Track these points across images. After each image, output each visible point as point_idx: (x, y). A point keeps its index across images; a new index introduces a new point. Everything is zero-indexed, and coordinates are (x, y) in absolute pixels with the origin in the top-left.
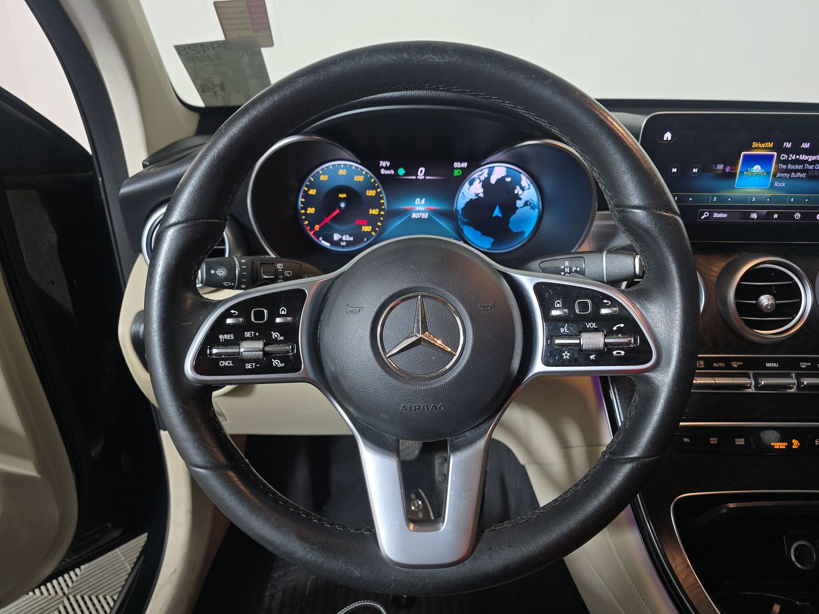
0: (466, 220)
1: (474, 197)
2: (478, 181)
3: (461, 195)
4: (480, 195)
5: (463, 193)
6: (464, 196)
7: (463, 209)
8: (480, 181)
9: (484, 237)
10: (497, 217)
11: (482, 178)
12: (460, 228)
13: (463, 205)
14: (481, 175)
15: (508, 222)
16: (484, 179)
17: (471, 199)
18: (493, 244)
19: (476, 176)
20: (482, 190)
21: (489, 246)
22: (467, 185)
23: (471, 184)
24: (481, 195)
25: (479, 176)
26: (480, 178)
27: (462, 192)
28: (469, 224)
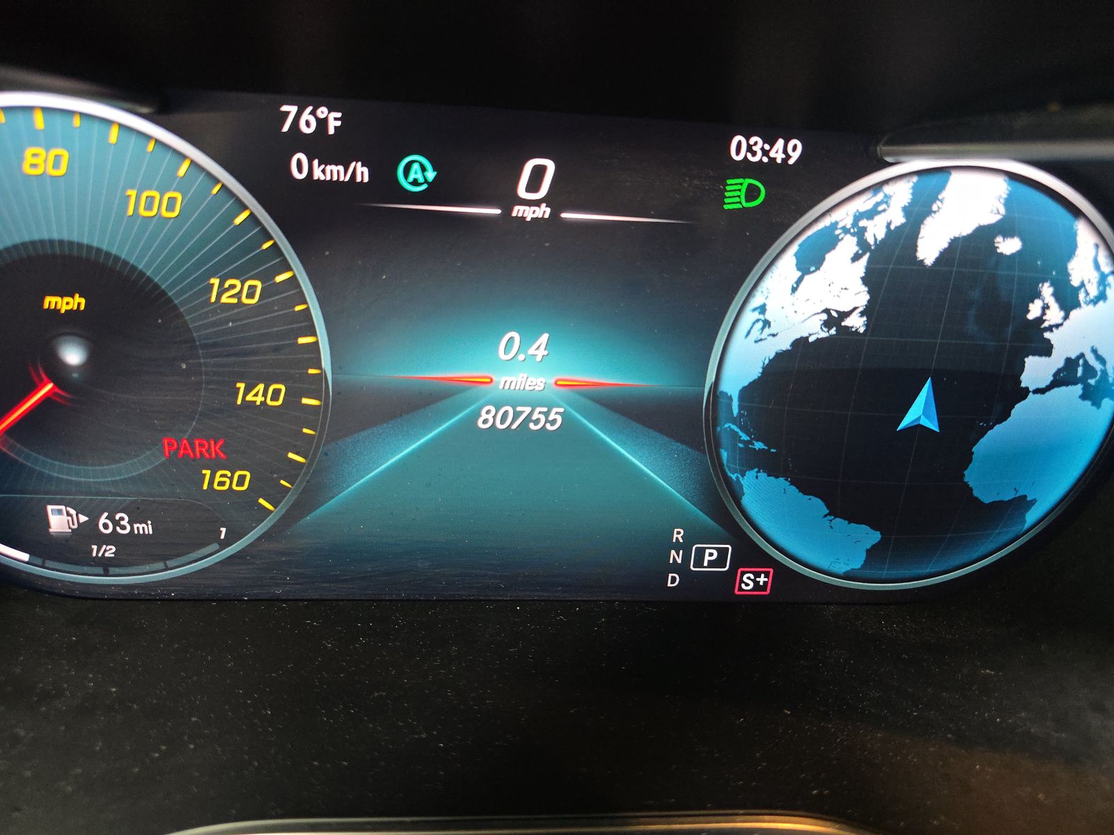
0: (759, 445)
1: (815, 330)
2: (849, 245)
3: (749, 317)
4: (847, 322)
5: (762, 309)
6: (767, 323)
7: (748, 393)
8: (863, 244)
9: (839, 522)
10: (917, 429)
11: (876, 231)
12: (727, 480)
13: (755, 372)
14: (871, 214)
15: (967, 459)
16: (881, 235)
17: (800, 343)
18: (873, 553)
19: (843, 216)
20: (861, 297)
21: (857, 562)
22: (786, 266)
23: (810, 262)
24: (857, 322)
25: (859, 217)
26: (860, 234)
27: (756, 301)
28: (772, 466)
